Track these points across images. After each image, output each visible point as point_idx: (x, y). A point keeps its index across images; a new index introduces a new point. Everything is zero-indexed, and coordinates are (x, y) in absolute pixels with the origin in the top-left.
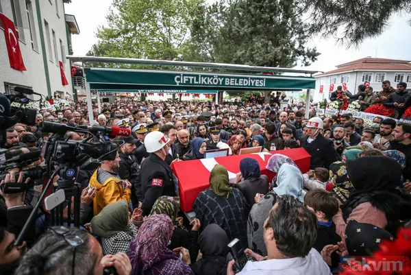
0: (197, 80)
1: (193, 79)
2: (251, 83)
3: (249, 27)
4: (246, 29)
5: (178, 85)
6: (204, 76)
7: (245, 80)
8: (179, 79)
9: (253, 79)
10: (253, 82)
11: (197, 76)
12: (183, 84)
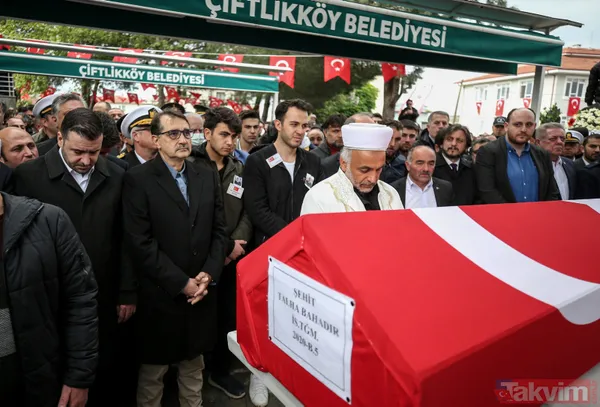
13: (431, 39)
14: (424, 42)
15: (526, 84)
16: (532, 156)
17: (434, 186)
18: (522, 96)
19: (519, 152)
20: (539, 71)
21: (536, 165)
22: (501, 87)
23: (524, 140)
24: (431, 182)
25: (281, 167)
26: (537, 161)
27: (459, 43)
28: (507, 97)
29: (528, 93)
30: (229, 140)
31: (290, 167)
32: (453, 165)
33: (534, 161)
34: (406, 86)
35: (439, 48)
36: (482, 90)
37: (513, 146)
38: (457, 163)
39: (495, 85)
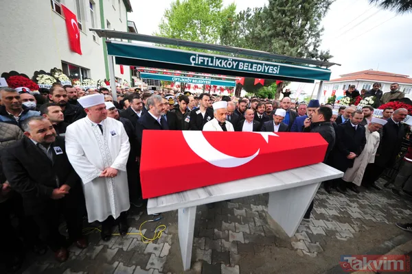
0: (212, 62)
1: (208, 61)
2: (265, 69)
3: (269, 30)
4: (267, 32)
5: (193, 65)
6: (219, 58)
7: (259, 66)
8: (194, 59)
9: (267, 65)
10: (267, 69)
11: (212, 58)
12: (198, 64)
13: (273, 70)
14: (270, 72)
20: (321, 82)
25: (200, 114)
27: (285, 72)
30: (185, 105)
31: (203, 114)
32: (260, 116)
35: (276, 74)
38: (262, 116)
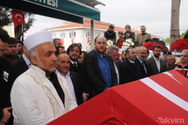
15: (71, 32)
16: (107, 59)
17: (70, 75)
18: (70, 37)
19: (102, 56)
21: (109, 62)
22: (61, 33)
23: (103, 51)
24: (69, 73)
26: (109, 60)
28: (65, 37)
29: (73, 36)
32: (75, 64)
33: (108, 60)
34: (25, 29)
35: (55, 7)
36: (54, 34)
37: (99, 53)
38: (76, 63)
39: (59, 32)
